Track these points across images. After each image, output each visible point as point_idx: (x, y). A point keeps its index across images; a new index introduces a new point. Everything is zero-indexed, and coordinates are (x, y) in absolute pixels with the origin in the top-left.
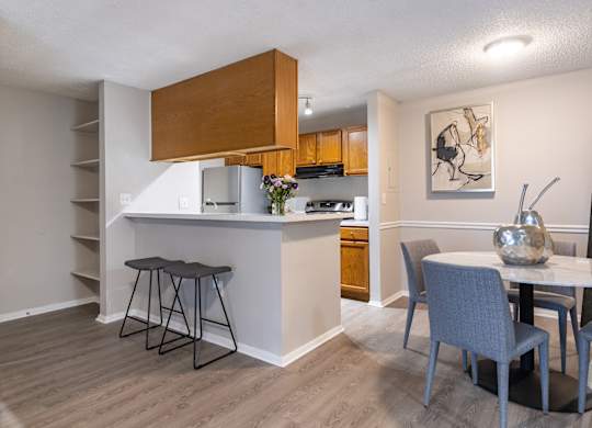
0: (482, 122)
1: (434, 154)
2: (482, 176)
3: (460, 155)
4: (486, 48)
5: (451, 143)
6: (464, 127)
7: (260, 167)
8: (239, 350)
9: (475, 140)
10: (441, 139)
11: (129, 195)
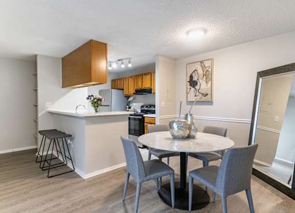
0: (208, 68)
1: (189, 83)
2: (207, 94)
3: (199, 84)
4: (188, 33)
5: (195, 79)
6: (200, 71)
7: (123, 90)
8: (75, 171)
9: (205, 77)
10: (191, 77)
11: (50, 103)
